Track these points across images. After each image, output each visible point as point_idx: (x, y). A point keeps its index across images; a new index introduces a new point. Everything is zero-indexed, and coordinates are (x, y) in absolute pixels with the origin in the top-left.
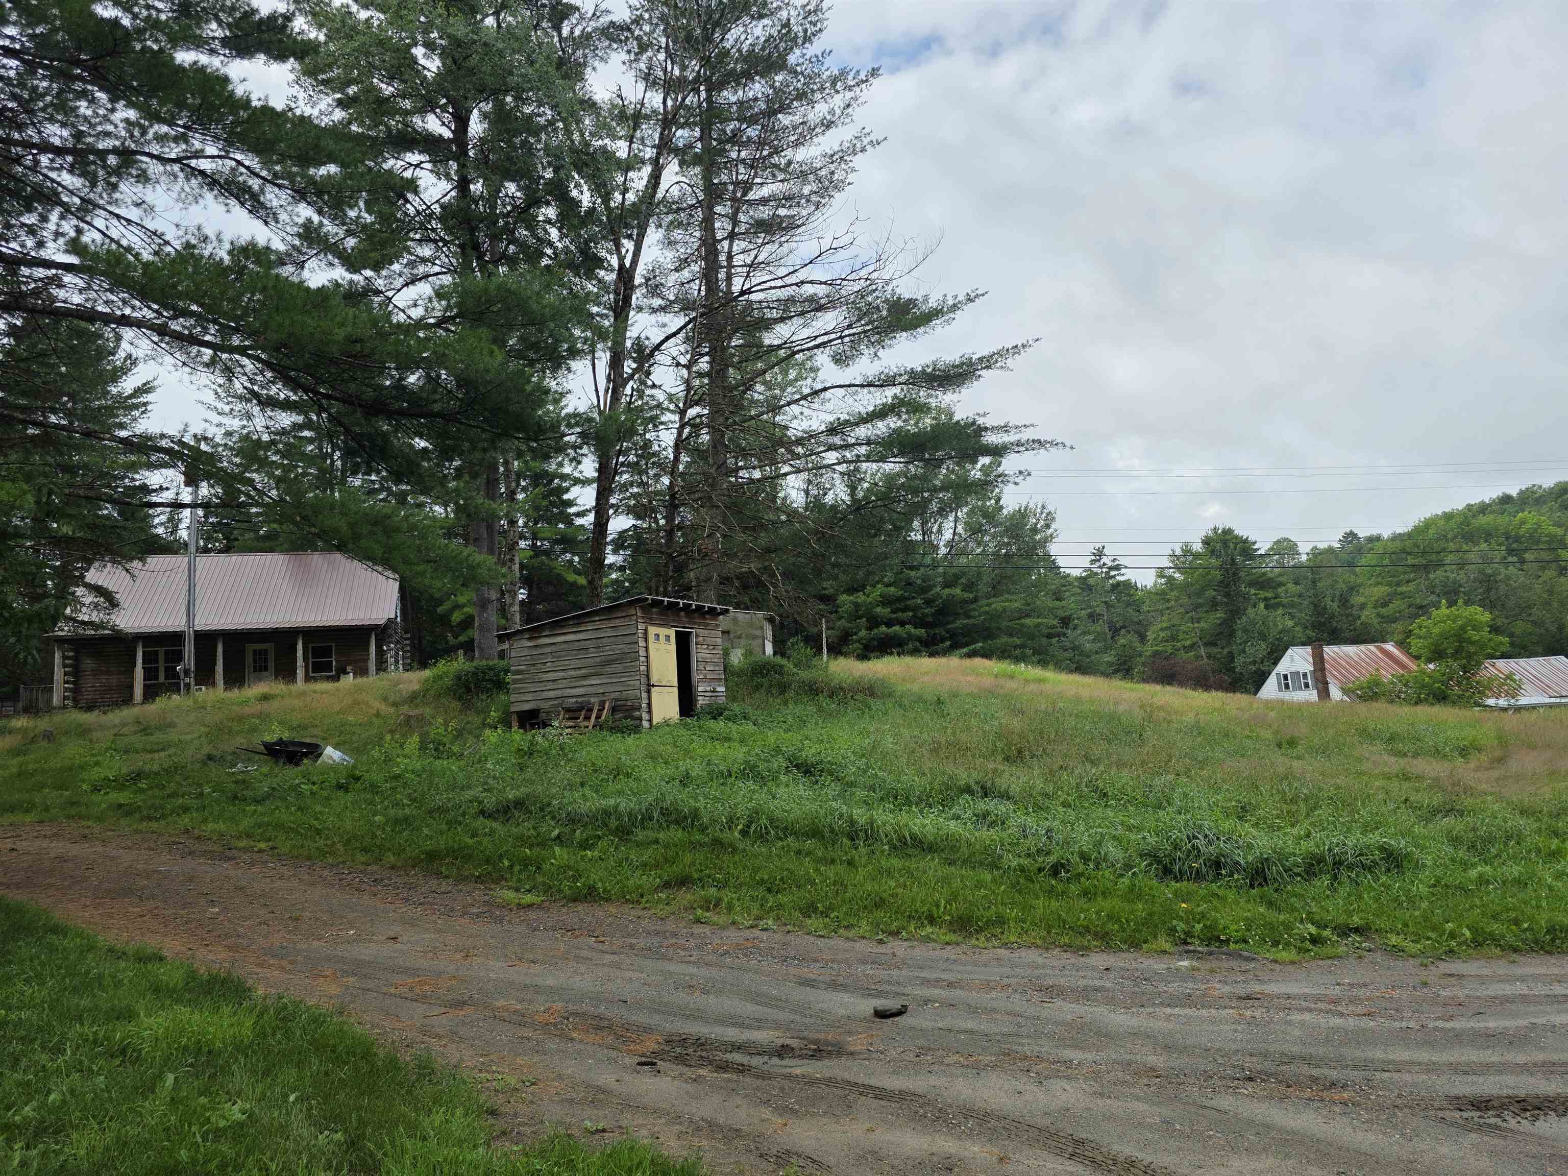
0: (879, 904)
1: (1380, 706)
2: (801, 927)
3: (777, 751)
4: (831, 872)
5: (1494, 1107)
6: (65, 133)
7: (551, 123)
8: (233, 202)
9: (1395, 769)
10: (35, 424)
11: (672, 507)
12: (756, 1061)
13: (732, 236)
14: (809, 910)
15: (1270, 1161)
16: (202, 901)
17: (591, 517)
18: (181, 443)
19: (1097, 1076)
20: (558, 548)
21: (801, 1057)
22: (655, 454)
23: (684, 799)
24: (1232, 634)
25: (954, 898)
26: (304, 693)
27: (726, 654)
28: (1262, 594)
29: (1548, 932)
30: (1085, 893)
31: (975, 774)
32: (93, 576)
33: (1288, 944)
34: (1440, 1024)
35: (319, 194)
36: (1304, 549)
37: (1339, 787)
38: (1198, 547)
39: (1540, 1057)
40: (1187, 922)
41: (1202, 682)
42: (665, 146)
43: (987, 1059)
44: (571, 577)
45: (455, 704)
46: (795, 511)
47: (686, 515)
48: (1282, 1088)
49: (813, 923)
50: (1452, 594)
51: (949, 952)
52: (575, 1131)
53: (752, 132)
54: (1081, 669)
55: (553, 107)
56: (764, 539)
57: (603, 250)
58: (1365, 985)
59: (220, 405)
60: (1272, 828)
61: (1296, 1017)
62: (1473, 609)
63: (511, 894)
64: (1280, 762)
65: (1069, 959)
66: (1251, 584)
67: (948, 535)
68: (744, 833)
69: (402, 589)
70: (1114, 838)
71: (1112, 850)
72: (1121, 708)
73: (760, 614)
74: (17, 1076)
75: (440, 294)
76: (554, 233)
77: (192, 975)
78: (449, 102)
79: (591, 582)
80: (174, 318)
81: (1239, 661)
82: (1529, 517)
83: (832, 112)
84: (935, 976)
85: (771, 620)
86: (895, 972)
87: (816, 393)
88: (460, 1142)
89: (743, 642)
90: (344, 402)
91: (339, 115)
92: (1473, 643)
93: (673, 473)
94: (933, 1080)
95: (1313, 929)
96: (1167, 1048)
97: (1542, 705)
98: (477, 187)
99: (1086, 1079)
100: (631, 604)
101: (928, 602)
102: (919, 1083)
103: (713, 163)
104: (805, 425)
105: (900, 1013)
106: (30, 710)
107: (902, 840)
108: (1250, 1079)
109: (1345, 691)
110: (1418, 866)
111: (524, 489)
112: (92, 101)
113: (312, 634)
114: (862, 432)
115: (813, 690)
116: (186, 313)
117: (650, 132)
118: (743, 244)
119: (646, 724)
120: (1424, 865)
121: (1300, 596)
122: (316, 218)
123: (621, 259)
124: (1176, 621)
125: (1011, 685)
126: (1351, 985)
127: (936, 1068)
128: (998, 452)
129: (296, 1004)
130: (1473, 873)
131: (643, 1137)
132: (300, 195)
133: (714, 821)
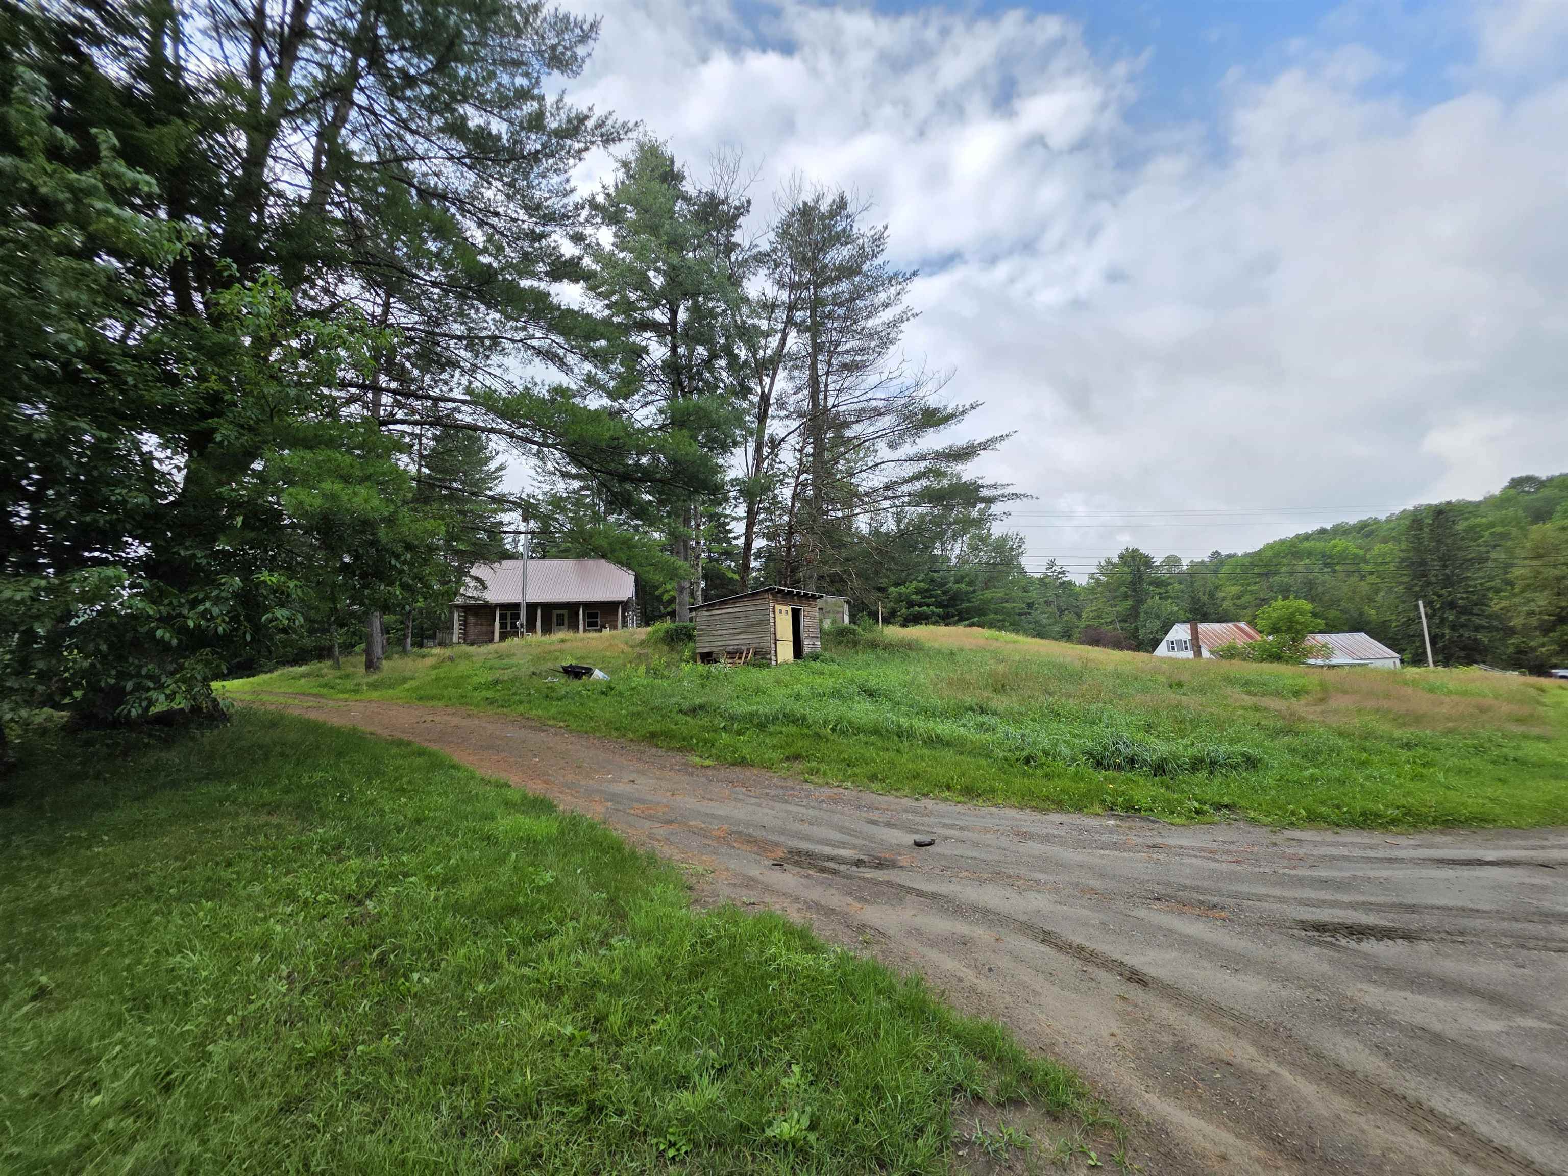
0: (916, 776)
1: (1236, 662)
2: (868, 788)
3: (852, 681)
4: (886, 756)
5: (1329, 930)
6: (463, 328)
7: (724, 311)
8: (549, 363)
9: (1250, 703)
10: (446, 488)
11: (791, 533)
12: (842, 868)
13: (827, 373)
14: (873, 778)
15: (1174, 954)
16: (530, 754)
17: (742, 540)
18: (520, 498)
19: (1057, 890)
20: (723, 557)
21: (870, 867)
22: (780, 502)
23: (798, 708)
24: (1137, 616)
25: (963, 774)
26: (582, 640)
27: (821, 621)
28: (1158, 590)
29: (1361, 815)
30: (1046, 775)
31: (975, 700)
32: (473, 572)
33: (1179, 814)
34: (1286, 871)
35: (595, 356)
36: (1185, 562)
37: (1212, 714)
38: (1116, 560)
39: (1361, 898)
40: (1113, 796)
41: (1117, 645)
42: (790, 322)
43: (986, 876)
44: (730, 575)
45: (666, 648)
46: (864, 536)
47: (797, 538)
48: (1180, 906)
49: (876, 786)
50: (1285, 592)
51: (959, 808)
52: (739, 904)
53: (841, 311)
54: (1040, 635)
55: (725, 302)
56: (845, 553)
57: (753, 384)
58: (1233, 843)
59: (540, 478)
60: (1168, 739)
61: (1187, 860)
62: (1300, 601)
63: (697, 759)
64: (1173, 697)
65: (1037, 816)
66: (1150, 584)
67: (957, 551)
68: (833, 730)
69: (636, 581)
70: (1065, 741)
71: (1064, 750)
72: (1068, 660)
73: (842, 598)
74: (434, 849)
75: (661, 412)
76: (724, 374)
77: (525, 797)
78: (668, 302)
79: (742, 578)
80: (518, 428)
81: (1142, 632)
82: (1340, 543)
83: (889, 297)
84: (951, 822)
85: (848, 602)
86: (926, 819)
87: (877, 465)
88: (672, 905)
89: (831, 615)
90: (607, 473)
91: (607, 312)
92: (1300, 624)
93: (790, 512)
94: (952, 887)
95: (1197, 805)
96: (1102, 876)
97: (1347, 665)
98: (682, 350)
99: (1050, 893)
100: (766, 591)
101: (944, 593)
102: (943, 888)
103: (818, 331)
104: (870, 484)
105: (930, 844)
106: (442, 644)
107: (930, 738)
108: (1158, 899)
109: (1212, 652)
110: (1267, 767)
111: (704, 523)
112: (477, 310)
113: (587, 605)
114: (906, 488)
115: (873, 645)
116: (524, 426)
117: (781, 314)
118: (834, 378)
119: (774, 663)
120: (1272, 767)
121: (1182, 591)
122: (593, 371)
123: (763, 388)
124: (1100, 606)
125: (995, 644)
126: (1224, 842)
127: (953, 879)
128: (990, 500)
129: (581, 816)
130: (1307, 773)
131: (777, 909)
132: (585, 357)
133: (815, 722)
